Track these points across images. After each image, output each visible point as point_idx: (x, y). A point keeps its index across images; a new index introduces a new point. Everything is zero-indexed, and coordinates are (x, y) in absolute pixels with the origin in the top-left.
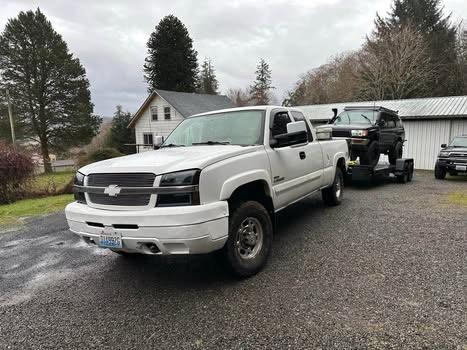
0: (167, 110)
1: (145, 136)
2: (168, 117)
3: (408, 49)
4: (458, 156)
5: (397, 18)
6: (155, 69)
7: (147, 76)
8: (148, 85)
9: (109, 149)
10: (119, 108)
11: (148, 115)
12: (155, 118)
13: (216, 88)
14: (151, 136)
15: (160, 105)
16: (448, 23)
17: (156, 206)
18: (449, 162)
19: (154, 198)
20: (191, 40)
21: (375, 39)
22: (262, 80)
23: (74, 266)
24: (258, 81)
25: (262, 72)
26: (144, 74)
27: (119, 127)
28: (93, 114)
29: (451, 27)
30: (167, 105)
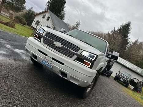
0: (49, 18)
1: (37, 21)
2: (48, 20)
3: (117, 40)
4: (123, 77)
5: (118, 31)
6: (51, 4)
7: (47, 4)
8: (46, 7)
9: (23, 18)
10: (32, 8)
11: (42, 16)
12: (44, 17)
13: (63, 20)
14: (39, 22)
15: (47, 15)
16: (129, 40)
17: (74, 60)
18: (119, 77)
19: (75, 57)
20: (65, 3)
21: (110, 33)
22: (77, 26)
23: (15, 59)
24: (75, 25)
25: (78, 23)
26: (47, 3)
27: (29, 13)
28: (24, 5)
29: (129, 41)
30: (50, 16)
